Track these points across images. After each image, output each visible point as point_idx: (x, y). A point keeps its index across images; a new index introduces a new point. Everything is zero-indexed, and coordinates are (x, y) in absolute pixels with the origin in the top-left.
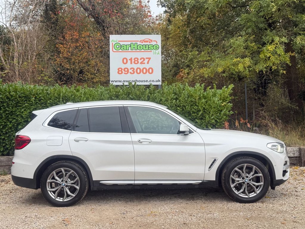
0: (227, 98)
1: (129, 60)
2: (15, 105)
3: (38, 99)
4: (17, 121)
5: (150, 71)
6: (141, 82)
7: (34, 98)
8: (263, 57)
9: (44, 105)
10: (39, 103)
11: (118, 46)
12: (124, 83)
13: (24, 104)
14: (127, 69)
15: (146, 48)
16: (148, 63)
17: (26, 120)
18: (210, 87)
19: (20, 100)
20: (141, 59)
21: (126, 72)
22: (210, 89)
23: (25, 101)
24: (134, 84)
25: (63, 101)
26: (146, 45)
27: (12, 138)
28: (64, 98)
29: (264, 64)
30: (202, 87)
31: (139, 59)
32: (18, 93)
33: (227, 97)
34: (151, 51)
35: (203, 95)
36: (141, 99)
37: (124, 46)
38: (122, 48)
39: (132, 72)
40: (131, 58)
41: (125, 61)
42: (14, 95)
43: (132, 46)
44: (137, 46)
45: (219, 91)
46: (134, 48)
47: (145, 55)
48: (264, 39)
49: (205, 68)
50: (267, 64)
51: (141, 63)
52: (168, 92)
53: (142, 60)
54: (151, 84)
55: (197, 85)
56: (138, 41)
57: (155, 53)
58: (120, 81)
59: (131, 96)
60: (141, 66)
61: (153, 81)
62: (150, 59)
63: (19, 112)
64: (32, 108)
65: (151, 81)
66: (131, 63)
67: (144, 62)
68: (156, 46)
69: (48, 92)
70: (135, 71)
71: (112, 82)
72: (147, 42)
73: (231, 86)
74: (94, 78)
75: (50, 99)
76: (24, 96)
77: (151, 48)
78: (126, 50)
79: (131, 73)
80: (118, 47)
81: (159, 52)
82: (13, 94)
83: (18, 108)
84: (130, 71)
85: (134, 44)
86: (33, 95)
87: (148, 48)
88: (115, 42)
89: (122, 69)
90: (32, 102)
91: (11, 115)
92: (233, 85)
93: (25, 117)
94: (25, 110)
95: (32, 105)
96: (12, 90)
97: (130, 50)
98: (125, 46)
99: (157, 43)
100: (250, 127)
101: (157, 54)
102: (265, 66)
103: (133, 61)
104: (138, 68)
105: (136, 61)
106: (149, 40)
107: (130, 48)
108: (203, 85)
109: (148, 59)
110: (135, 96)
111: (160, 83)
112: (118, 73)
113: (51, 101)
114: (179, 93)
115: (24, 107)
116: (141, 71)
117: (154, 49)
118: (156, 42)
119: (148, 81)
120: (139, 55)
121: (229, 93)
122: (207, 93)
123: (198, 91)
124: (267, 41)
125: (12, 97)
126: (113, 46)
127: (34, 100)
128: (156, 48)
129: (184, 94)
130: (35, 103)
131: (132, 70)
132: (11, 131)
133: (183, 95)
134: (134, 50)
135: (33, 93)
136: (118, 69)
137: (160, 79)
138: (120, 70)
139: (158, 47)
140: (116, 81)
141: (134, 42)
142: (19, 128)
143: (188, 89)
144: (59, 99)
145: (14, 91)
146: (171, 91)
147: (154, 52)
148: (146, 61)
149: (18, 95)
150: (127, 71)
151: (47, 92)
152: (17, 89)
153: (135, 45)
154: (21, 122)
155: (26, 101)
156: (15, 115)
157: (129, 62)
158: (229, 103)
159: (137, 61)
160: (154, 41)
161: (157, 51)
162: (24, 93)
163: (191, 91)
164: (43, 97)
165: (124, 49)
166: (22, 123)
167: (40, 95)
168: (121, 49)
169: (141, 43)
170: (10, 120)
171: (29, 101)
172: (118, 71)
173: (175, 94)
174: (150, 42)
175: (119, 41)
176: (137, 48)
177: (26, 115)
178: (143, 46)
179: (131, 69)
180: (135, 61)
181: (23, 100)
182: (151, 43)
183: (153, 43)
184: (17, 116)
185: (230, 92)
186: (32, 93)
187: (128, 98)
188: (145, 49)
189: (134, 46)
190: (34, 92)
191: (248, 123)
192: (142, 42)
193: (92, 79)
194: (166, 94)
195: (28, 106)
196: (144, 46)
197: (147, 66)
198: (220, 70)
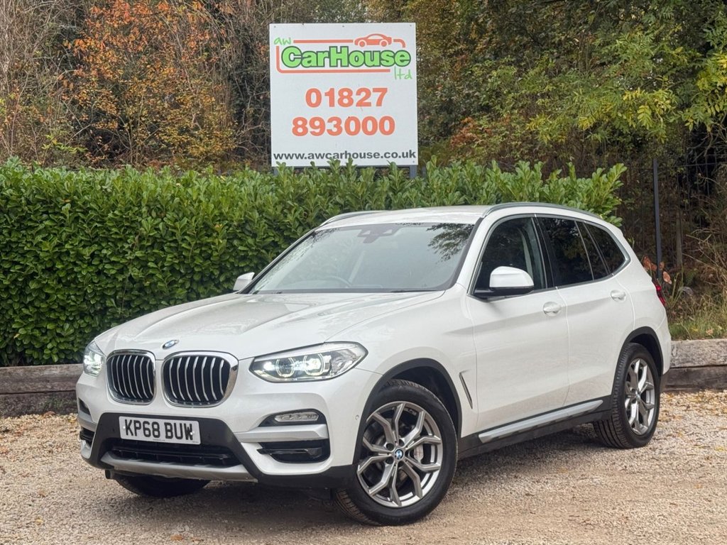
0: (605, 203)
1: (326, 94)
2: (17, 225)
3: (80, 208)
4: (23, 270)
5: (386, 126)
6: (361, 157)
7: (68, 206)
8: (706, 86)
9: (99, 225)
10: (83, 220)
11: (292, 55)
12: (312, 160)
13: (41, 222)
14: (321, 120)
15: (372, 60)
16: (379, 103)
17: (48, 266)
18: (559, 172)
19: (30, 210)
20: (359, 93)
21: (317, 131)
22: (559, 176)
23: (43, 213)
24: (345, 165)
25: (149, 213)
26: (372, 53)
27: (8, 318)
28: (152, 204)
29: (709, 104)
30: (535, 171)
31: (354, 93)
32: (22, 192)
33: (607, 200)
34: (389, 71)
35: (541, 193)
36: (367, 205)
37: (309, 56)
38: (305, 62)
39: (335, 130)
40: (332, 91)
41: (314, 98)
42: (13, 198)
43: (334, 56)
44: (349, 56)
45: (584, 184)
46: (339, 61)
47: (372, 80)
48: (708, 37)
49: (541, 118)
50: (716, 106)
51: (361, 104)
52: (443, 185)
53: (363, 94)
54: (392, 164)
55: (523, 167)
56: (351, 41)
57: (400, 75)
58: (300, 155)
59: (337, 199)
60: (361, 113)
61: (395, 155)
62: (384, 91)
63: (29, 245)
64: (64, 235)
65: (387, 155)
66: (332, 104)
67: (366, 101)
68: (402, 56)
69: (106, 189)
70: (343, 125)
71: (276, 158)
72: (376, 42)
73: (617, 168)
74: (189, 143)
75: (114, 207)
76: (39, 201)
77: (388, 61)
78: (317, 66)
79: (330, 132)
80: (292, 57)
81: (409, 71)
82: (11, 195)
83: (24, 232)
84: (329, 126)
85: (339, 51)
86: (66, 195)
87: (380, 60)
88: (284, 43)
89: (304, 121)
90: (62, 215)
91: (7, 254)
92: (623, 164)
93: (46, 257)
94: (44, 239)
95: (62, 226)
96: (6, 184)
97: (327, 67)
98: (314, 56)
99: (404, 46)
100: (671, 283)
101: (405, 78)
102: (711, 111)
103: (337, 97)
104: (350, 119)
105: (345, 97)
106: (381, 38)
107: (327, 60)
108: (538, 166)
109: (380, 93)
110: (351, 196)
111: (414, 161)
112: (295, 132)
113: (116, 212)
114: (474, 190)
115: (40, 230)
116: (361, 126)
117: (395, 63)
118: (400, 44)
119: (379, 155)
120: (354, 81)
121: (611, 188)
122: (549, 187)
123: (526, 182)
124: (716, 40)
125: (7, 203)
126: (280, 57)
127: (70, 212)
128: (402, 61)
129: (487, 193)
130: (72, 219)
131: (335, 122)
132: (9, 298)
133: (485, 194)
134: (339, 68)
135: (65, 193)
136: (295, 122)
137: (415, 149)
138: (300, 123)
139: (407, 57)
140: (289, 155)
141: (339, 45)
142: (32, 288)
143: (497, 178)
144: (140, 207)
145: (11, 187)
146: (450, 183)
147: (398, 73)
148: (374, 97)
149: (23, 198)
150: (319, 126)
151: (104, 187)
152: (20, 180)
153: (341, 53)
154: (36, 271)
155: (47, 213)
156: (16, 253)
157: (325, 100)
158: (613, 217)
159: (349, 97)
160: (395, 41)
161: (404, 70)
162: (39, 191)
163: (507, 183)
164: (95, 202)
165: (309, 65)
166: (37, 274)
167: (86, 197)
168: (301, 63)
169: (359, 48)
170: (6, 266)
171: (55, 213)
172: (293, 126)
173: (463, 192)
174: (384, 44)
175: (295, 42)
176: (349, 62)
177: (47, 251)
178: (364, 54)
179: (330, 120)
180: (342, 97)
181: (37, 211)
182: (388, 47)
183: (395, 47)
184: (23, 255)
185: (616, 186)
186: (62, 191)
187: (330, 204)
188: (371, 64)
189: (339, 56)
190: (66, 189)
191: (665, 273)
192: (362, 45)
193: (183, 145)
194: (438, 193)
195: (51, 227)
196: (368, 55)
197: (378, 113)
198: (585, 122)
